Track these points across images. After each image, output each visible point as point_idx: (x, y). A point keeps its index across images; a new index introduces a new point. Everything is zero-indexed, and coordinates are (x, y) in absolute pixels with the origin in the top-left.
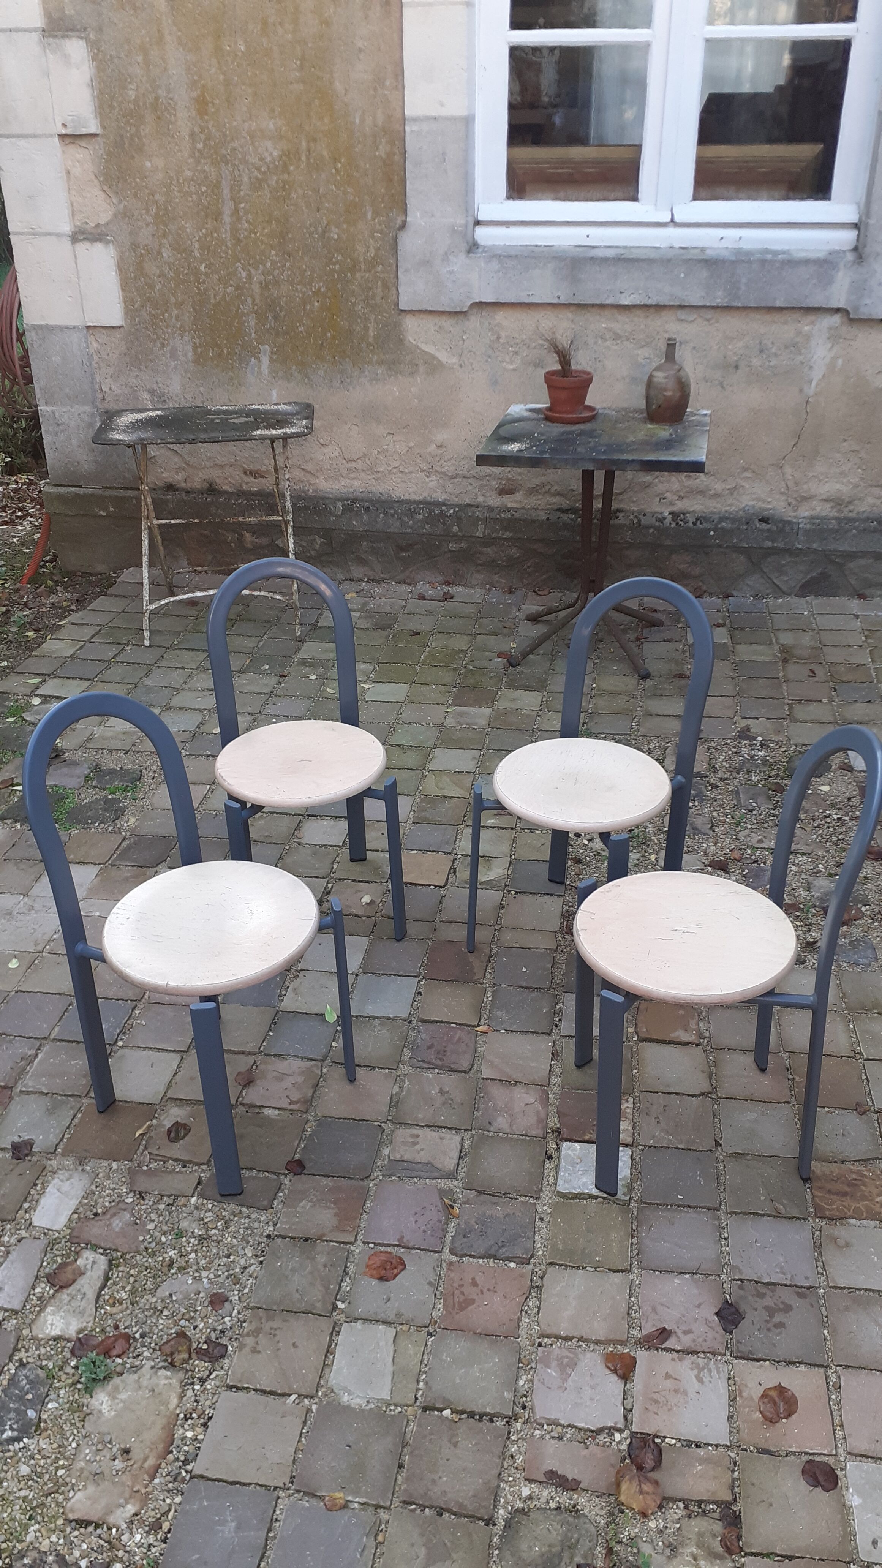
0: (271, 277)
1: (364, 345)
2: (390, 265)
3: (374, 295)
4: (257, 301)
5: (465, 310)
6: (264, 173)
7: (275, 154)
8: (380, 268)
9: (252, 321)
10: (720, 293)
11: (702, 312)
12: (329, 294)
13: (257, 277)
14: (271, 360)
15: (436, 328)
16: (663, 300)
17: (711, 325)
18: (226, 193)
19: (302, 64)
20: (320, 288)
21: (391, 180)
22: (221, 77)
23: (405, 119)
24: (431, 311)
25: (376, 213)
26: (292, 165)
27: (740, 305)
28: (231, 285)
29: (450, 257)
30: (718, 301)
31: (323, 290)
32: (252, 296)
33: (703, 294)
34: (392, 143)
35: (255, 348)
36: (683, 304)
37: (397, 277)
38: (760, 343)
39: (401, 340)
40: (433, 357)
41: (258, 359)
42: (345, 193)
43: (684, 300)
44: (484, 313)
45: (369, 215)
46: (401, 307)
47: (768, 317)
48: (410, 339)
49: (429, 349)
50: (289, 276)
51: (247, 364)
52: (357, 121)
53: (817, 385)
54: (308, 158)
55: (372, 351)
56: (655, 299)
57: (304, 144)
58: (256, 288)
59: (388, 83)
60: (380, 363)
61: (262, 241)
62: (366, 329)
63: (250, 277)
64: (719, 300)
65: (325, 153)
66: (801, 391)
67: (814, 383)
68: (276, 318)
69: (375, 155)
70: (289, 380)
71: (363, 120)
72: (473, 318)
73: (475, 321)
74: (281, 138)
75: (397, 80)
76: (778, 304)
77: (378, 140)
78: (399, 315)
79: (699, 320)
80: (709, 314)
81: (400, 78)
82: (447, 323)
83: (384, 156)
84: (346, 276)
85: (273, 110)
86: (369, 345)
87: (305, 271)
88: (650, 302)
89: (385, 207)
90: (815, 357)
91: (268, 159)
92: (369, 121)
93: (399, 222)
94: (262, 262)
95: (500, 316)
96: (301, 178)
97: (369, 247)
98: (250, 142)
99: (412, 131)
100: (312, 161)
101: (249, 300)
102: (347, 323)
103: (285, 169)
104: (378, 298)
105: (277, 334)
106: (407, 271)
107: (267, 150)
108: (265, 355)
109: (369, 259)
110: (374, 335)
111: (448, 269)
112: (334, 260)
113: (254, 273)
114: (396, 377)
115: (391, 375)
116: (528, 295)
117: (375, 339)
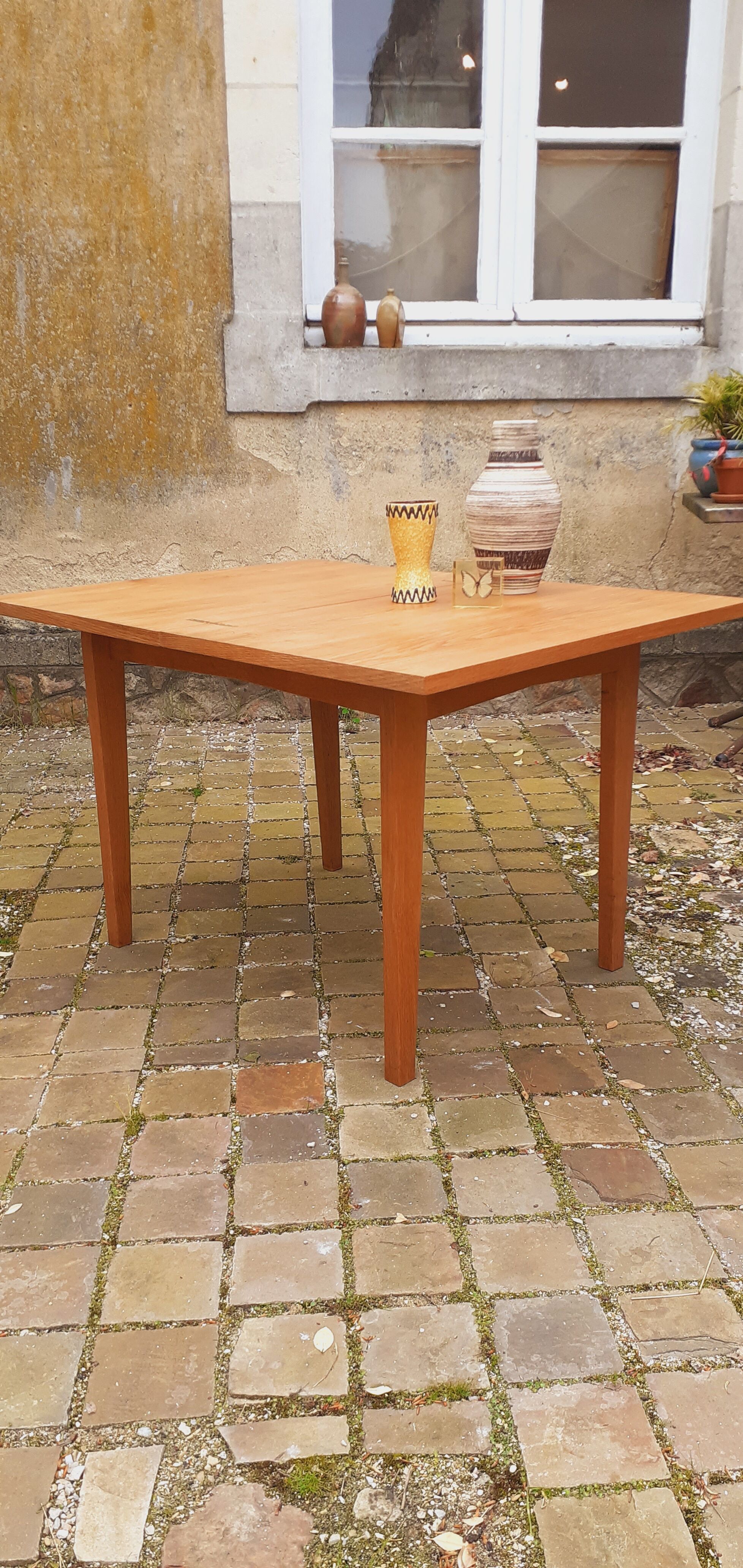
0: (74, 379)
1: (186, 453)
2: (215, 363)
3: (197, 396)
4: (57, 407)
5: (303, 410)
6: (67, 264)
7: (80, 243)
8: (203, 367)
9: (51, 429)
10: (578, 385)
11: (559, 407)
12: (145, 397)
13: (58, 378)
14: (75, 474)
15: (270, 432)
16: (520, 394)
17: (570, 419)
18: (21, 286)
19: (111, 148)
20: (132, 391)
21: (214, 271)
22: (16, 160)
23: (230, 204)
24: (262, 414)
25: (198, 307)
26: (99, 255)
27: (599, 397)
28: (25, 389)
29: (285, 352)
30: (576, 394)
31: (136, 392)
32: (51, 401)
33: (561, 386)
34: (216, 232)
35: (54, 460)
36: (540, 397)
37: (224, 377)
38: (621, 438)
39: (229, 447)
40: (267, 464)
41: (58, 472)
42: (162, 285)
43: (541, 393)
44: (322, 415)
45: (190, 310)
46: (230, 409)
47: (627, 409)
48: (240, 445)
49: (264, 456)
50: (95, 378)
51: (45, 480)
52: (176, 208)
53: (682, 478)
54: (118, 248)
55: (196, 460)
56: (511, 393)
57: (114, 233)
58: (56, 391)
59: (210, 168)
60: (205, 473)
61: (64, 338)
62: (188, 435)
63: (49, 378)
64: (578, 393)
65: (138, 242)
66: (666, 486)
67: (679, 478)
68: (80, 424)
69: (196, 245)
70: (96, 496)
71: (182, 208)
72: (310, 420)
73: (312, 423)
74: (86, 226)
75: (220, 166)
76: (638, 394)
77: (200, 228)
78: (227, 418)
79: (556, 415)
80: (567, 408)
81: (223, 163)
82: (282, 426)
83: (206, 245)
84: (164, 376)
85: (76, 196)
86: (192, 452)
87: (115, 371)
88: (505, 396)
89: (207, 300)
90: (678, 450)
91: (72, 249)
92: (189, 208)
93: (224, 316)
94: (64, 363)
95: (342, 418)
96: (110, 269)
97: (190, 343)
98: (50, 230)
99: (239, 218)
100: (123, 251)
101: (48, 405)
102: (166, 429)
103: (92, 259)
104: (201, 401)
105: (82, 444)
106: (235, 368)
107: (70, 240)
108: (67, 468)
109: (191, 357)
110: (198, 442)
111: (283, 366)
112: (149, 358)
113: (53, 374)
114: (224, 488)
115: (219, 486)
116: (373, 392)
117: (199, 446)
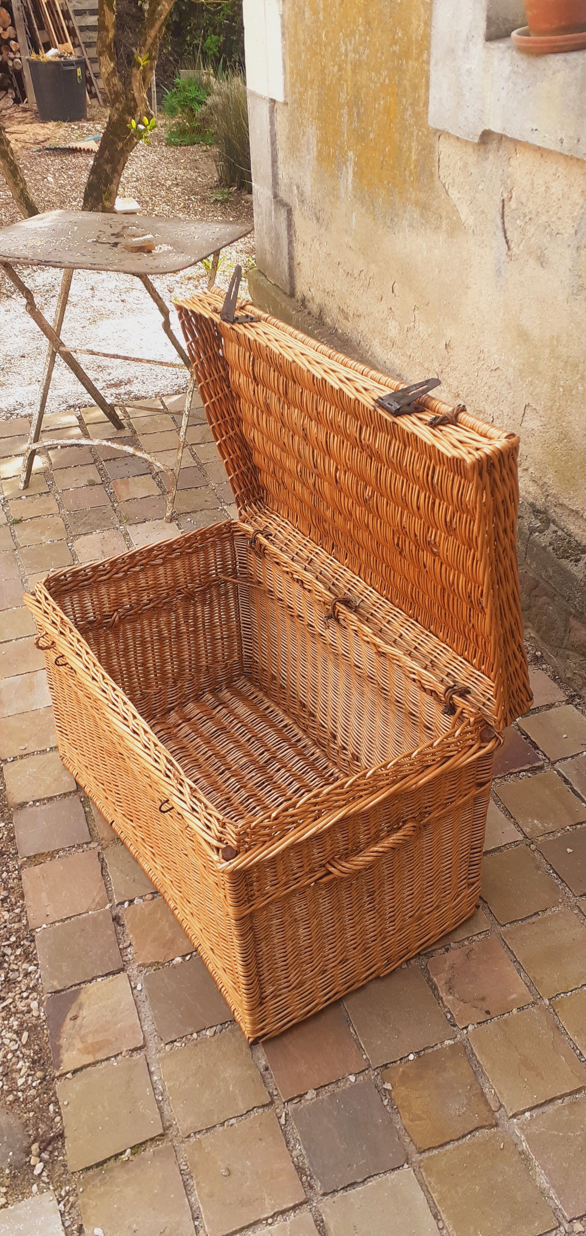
0: (358, 56)
3: (419, 97)
4: (349, 88)
5: (477, 140)
9: (345, 116)
12: (390, 90)
13: (350, 54)
14: (355, 173)
20: (384, 81)
28: (336, 63)
29: (470, 45)
31: (387, 81)
32: (346, 81)
35: (346, 153)
39: (432, 174)
40: (456, 209)
41: (346, 167)
46: (428, 123)
48: (441, 173)
49: (454, 195)
50: (368, 56)
51: (341, 174)
55: (412, 183)
58: (349, 68)
60: (416, 203)
62: (410, 149)
63: (346, 53)
68: (358, 115)
70: (362, 204)
84: (402, 65)
86: (410, 173)
87: (378, 51)
101: (345, 86)
102: (398, 137)
105: (358, 139)
108: (350, 164)
109: (420, 38)
110: (416, 160)
111: (467, 66)
112: (396, 37)
113: (349, 47)
114: (426, 229)
115: (422, 224)
116: (532, 130)
117: (415, 167)
